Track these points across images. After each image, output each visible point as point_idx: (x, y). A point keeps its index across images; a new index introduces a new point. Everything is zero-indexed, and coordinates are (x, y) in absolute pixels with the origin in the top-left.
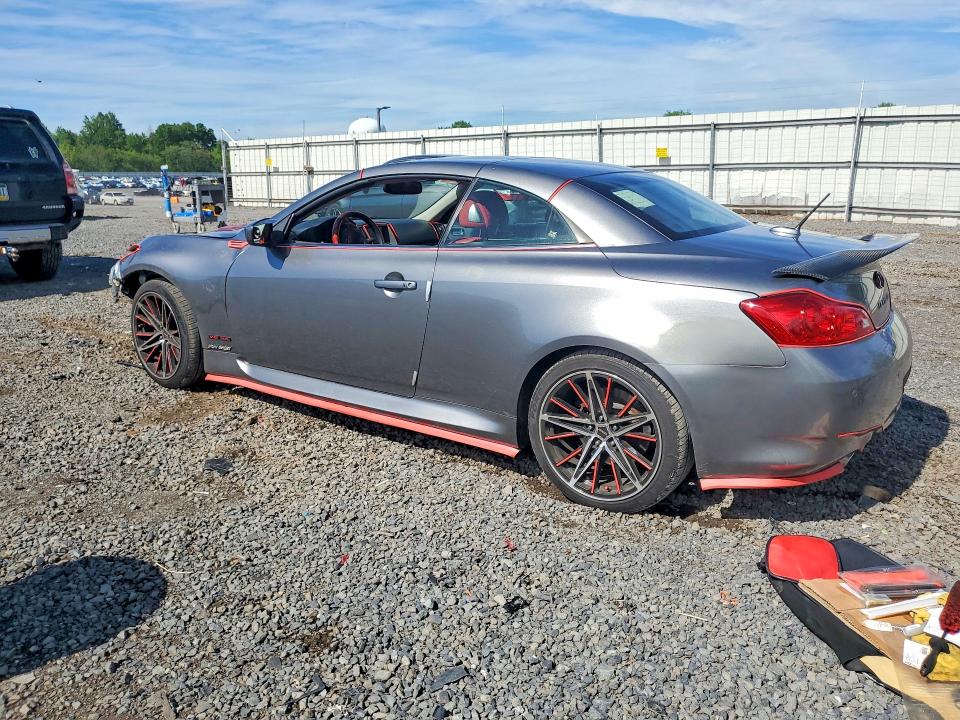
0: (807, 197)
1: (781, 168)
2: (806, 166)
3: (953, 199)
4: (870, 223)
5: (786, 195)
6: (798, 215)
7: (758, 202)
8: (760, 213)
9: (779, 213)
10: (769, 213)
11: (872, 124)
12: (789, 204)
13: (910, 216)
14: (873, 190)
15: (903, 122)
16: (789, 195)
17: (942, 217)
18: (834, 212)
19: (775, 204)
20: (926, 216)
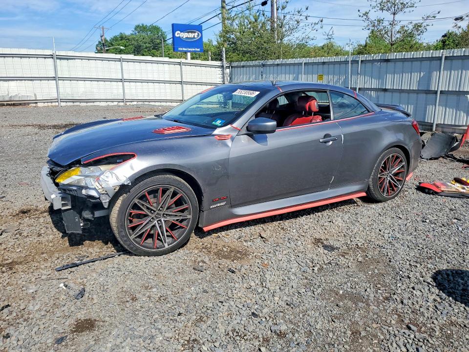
0: (35, 95)
1: (17, 80)
2: (32, 79)
3: (102, 94)
4: (71, 106)
5: (23, 94)
6: (32, 105)
7: (7, 99)
8: (8, 105)
9: (20, 104)
10: (14, 105)
11: (60, 59)
12: (26, 99)
13: (87, 102)
14: (68, 90)
15: (75, 59)
16: (25, 94)
17: (100, 102)
18: (52, 102)
19: (18, 99)
20: (94, 102)
